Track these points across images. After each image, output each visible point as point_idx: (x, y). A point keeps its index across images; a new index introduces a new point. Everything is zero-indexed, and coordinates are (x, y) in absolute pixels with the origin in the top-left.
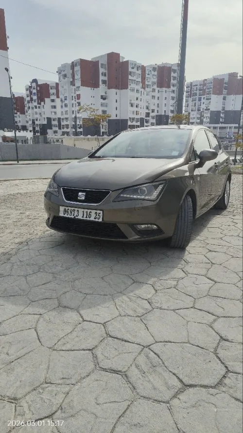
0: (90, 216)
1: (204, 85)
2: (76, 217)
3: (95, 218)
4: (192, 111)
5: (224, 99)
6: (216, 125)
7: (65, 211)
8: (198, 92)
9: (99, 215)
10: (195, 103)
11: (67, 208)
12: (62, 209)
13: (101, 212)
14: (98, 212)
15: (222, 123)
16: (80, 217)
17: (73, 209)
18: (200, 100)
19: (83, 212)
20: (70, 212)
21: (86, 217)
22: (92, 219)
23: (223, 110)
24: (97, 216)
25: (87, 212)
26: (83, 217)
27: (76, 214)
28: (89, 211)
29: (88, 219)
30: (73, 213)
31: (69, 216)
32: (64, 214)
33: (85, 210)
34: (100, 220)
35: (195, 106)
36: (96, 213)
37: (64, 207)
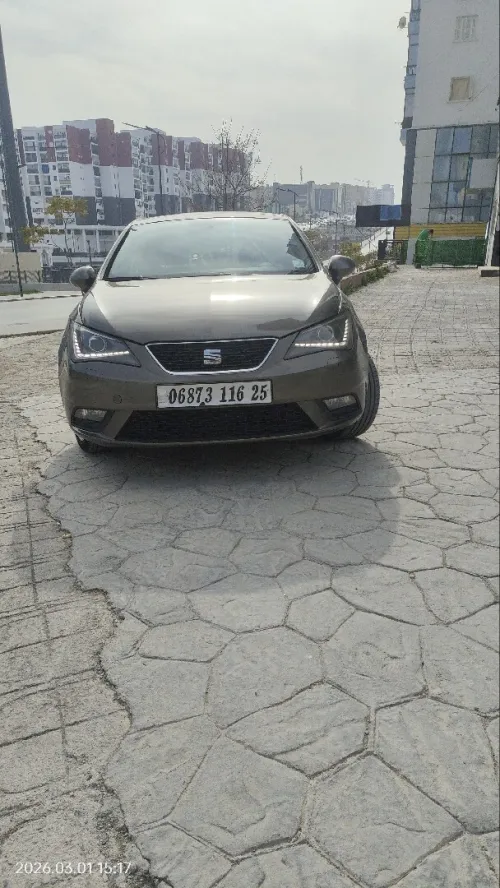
0: (241, 395)
1: (49, 138)
2: (206, 404)
3: (254, 399)
4: (33, 194)
5: (97, 172)
6: (92, 227)
7: (172, 396)
8: (37, 153)
9: (262, 391)
10: (37, 177)
11: (178, 389)
12: (163, 392)
13: (268, 383)
14: (260, 384)
15: (102, 222)
16: (216, 402)
17: (195, 387)
18: (46, 169)
19: (224, 389)
20: (187, 396)
21: (232, 400)
22: (247, 400)
23: (100, 194)
24: (259, 394)
25: (232, 389)
26: (223, 400)
27: (204, 395)
28: (237, 386)
29: (237, 402)
30: (196, 396)
31: (185, 404)
32: (171, 402)
33: (228, 386)
34: (268, 400)
35: (38, 183)
36: (255, 388)
37: (169, 388)
